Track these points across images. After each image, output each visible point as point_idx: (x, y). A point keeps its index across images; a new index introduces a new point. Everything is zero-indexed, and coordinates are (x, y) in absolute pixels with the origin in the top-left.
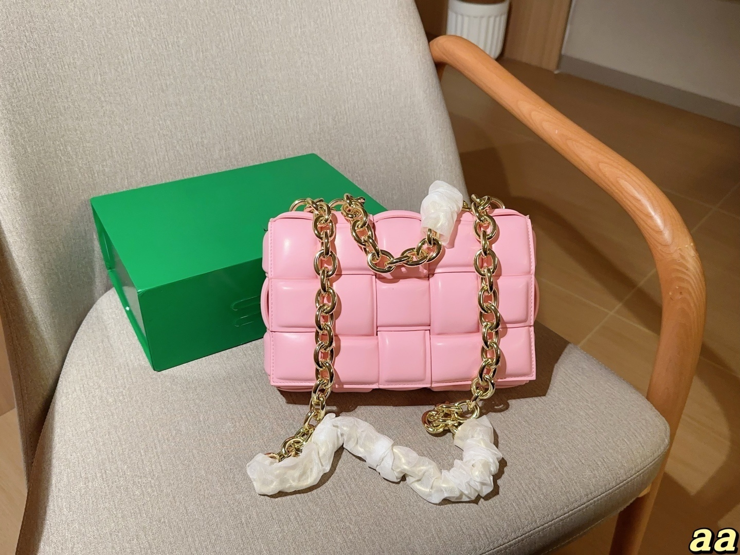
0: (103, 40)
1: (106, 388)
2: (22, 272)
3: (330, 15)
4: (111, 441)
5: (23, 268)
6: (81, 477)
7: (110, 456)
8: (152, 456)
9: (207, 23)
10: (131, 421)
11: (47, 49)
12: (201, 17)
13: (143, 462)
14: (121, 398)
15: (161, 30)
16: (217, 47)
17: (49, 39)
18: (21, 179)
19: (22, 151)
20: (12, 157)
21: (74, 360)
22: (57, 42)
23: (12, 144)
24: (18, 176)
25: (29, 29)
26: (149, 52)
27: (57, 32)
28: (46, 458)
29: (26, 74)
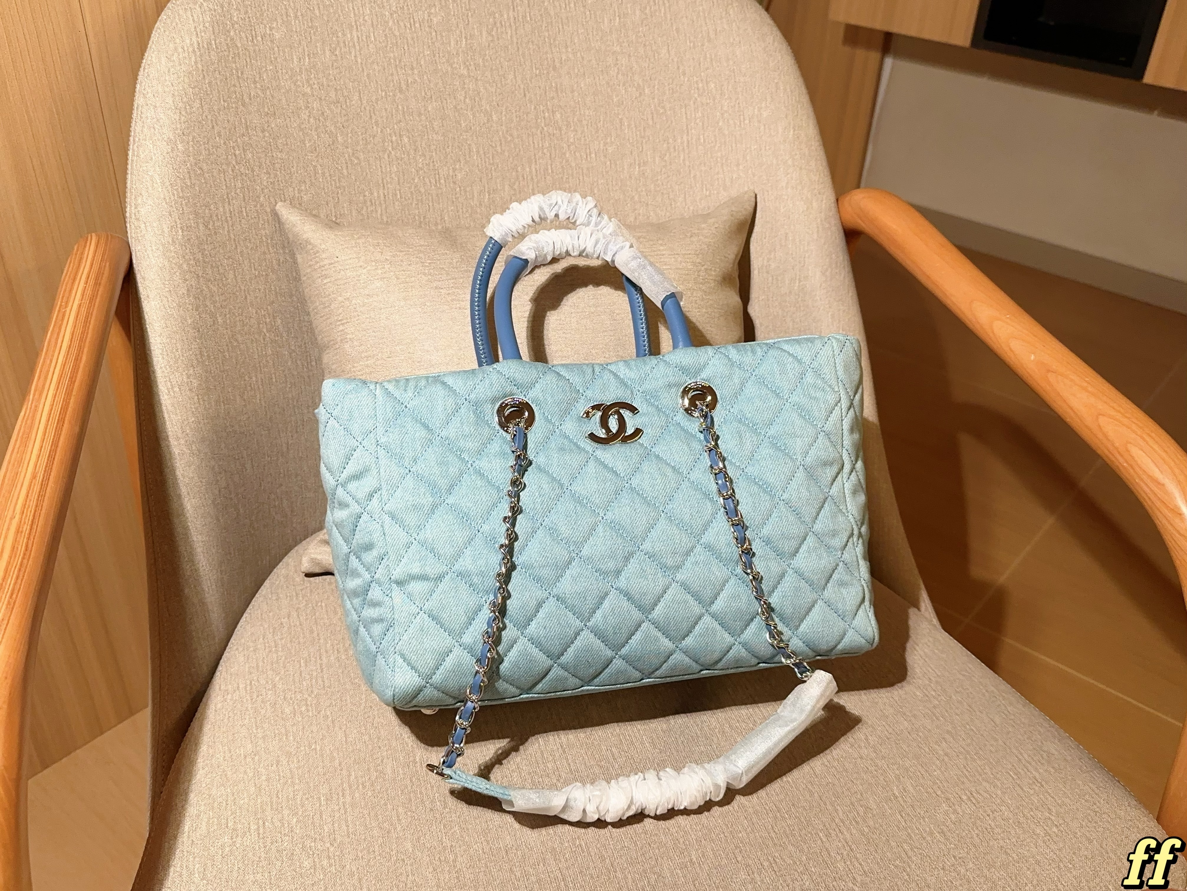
0: (344, 166)
1: (284, 691)
2: (186, 500)
3: (685, 148)
4: (279, 775)
5: (188, 494)
6: (227, 827)
7: (275, 799)
8: (337, 808)
9: (499, 151)
10: (313, 747)
11: (263, 175)
12: (492, 141)
13: (321, 817)
14: (303, 709)
15: (431, 157)
16: (511, 186)
17: (268, 162)
18: (203, 362)
19: (210, 322)
20: (194, 328)
21: (243, 641)
22: (279, 166)
23: (197, 310)
24: (199, 357)
25: (241, 145)
26: (410, 188)
27: (280, 152)
28: (182, 790)
29: (230, 210)
